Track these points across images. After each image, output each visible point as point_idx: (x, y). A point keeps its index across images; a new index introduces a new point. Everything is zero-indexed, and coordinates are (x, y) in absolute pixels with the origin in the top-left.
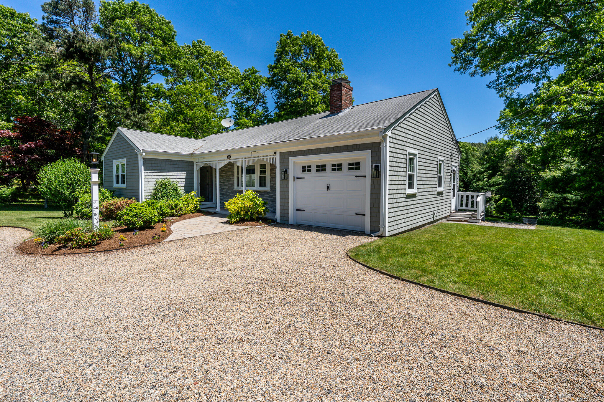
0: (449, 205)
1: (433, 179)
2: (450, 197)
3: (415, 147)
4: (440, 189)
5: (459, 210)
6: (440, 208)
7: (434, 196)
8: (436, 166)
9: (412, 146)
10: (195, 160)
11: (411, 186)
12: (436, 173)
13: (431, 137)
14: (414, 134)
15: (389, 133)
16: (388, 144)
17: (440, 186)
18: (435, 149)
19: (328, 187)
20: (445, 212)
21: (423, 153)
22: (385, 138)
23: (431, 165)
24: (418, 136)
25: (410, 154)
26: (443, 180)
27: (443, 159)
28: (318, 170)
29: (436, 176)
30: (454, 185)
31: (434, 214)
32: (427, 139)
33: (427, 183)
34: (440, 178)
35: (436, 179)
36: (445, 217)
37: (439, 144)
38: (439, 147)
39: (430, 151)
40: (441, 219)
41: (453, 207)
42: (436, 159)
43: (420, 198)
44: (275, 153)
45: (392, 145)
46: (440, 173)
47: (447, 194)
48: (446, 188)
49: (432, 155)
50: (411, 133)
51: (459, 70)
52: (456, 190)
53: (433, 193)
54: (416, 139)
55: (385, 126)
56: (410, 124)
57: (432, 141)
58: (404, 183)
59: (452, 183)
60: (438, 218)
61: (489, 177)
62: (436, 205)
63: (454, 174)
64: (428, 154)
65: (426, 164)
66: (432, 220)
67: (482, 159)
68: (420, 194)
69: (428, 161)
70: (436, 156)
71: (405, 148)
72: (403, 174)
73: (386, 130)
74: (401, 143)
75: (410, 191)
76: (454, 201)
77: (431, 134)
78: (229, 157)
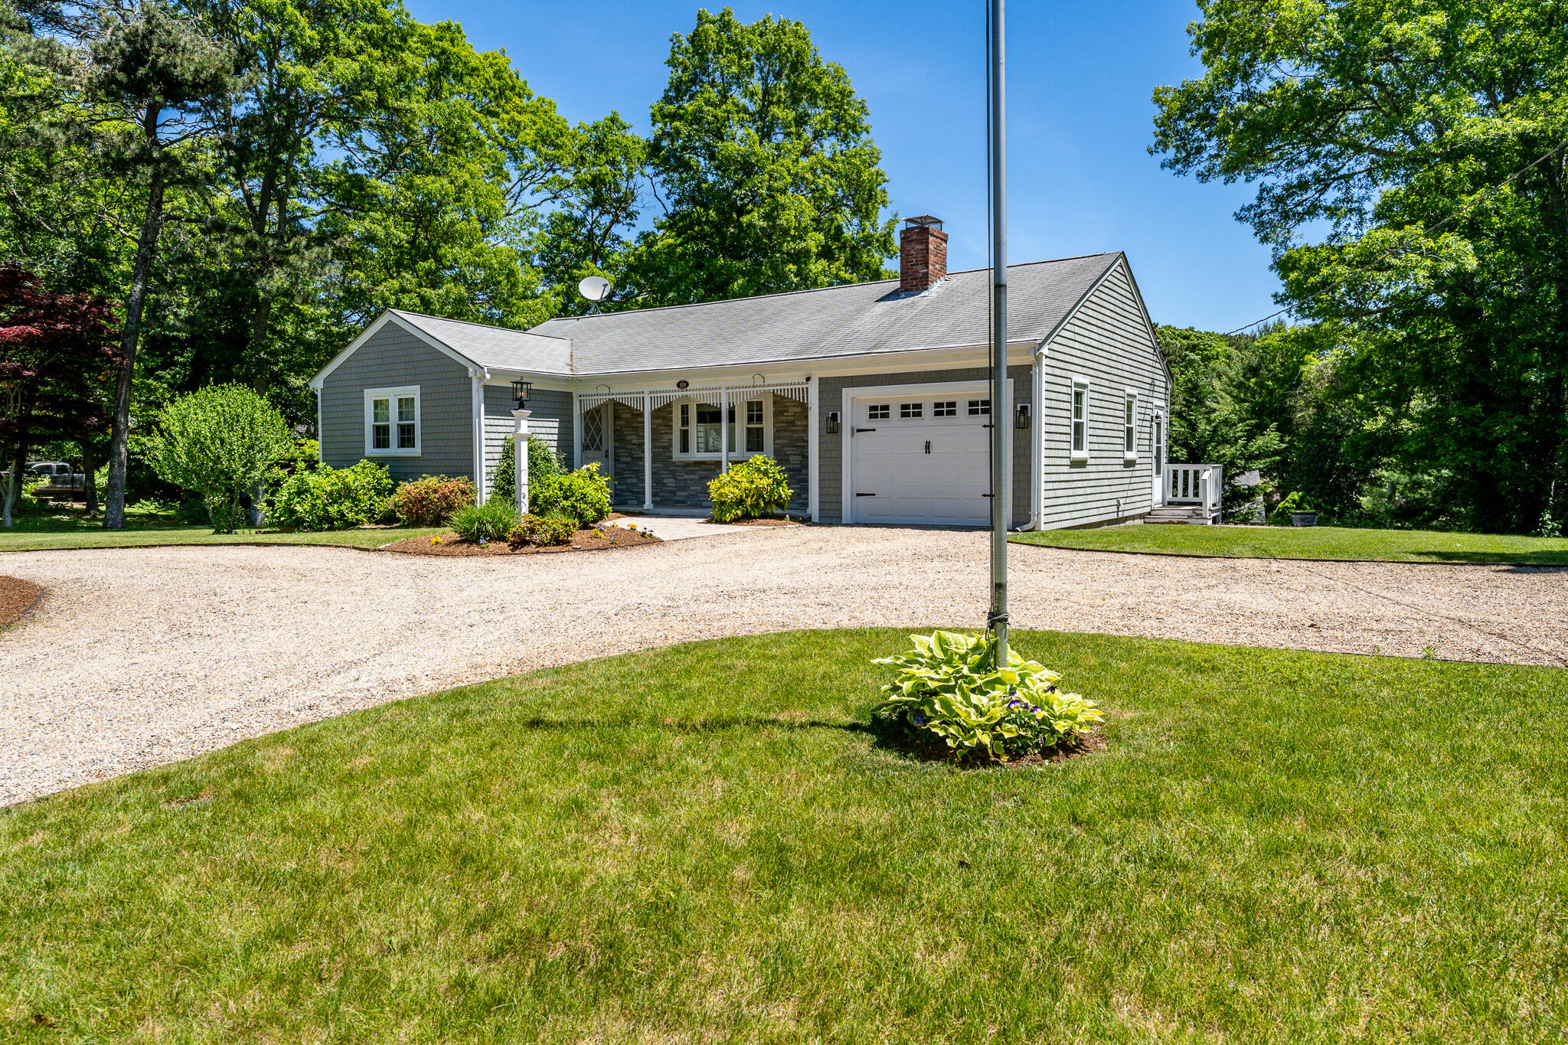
0: (1148, 491)
1: (1116, 434)
2: (1149, 473)
3: (1085, 370)
4: (1130, 455)
5: (1170, 503)
6: (1130, 493)
7: (1118, 468)
8: (1121, 407)
9: (1079, 369)
10: (575, 391)
11: (1078, 445)
12: (1121, 421)
13: (1112, 349)
14: (1082, 347)
15: (1045, 350)
16: (1045, 369)
17: (1129, 448)
18: (1120, 373)
19: (927, 447)
20: (1139, 505)
21: (1098, 381)
22: (1038, 359)
23: (1112, 406)
24: (1089, 349)
25: (1077, 385)
26: (1135, 435)
27: (1134, 391)
28: (904, 415)
29: (1121, 427)
30: (1159, 449)
31: (1118, 505)
32: (1104, 354)
33: (1106, 440)
34: (1130, 431)
35: (1121, 434)
36: (1141, 516)
37: (1126, 361)
38: (1128, 368)
39: (1110, 377)
40: (1133, 517)
41: (1157, 497)
42: (1121, 394)
43: (1094, 469)
44: (808, 379)
45: (1050, 370)
46: (1129, 422)
47: (1144, 467)
48: (1142, 454)
49: (1114, 385)
50: (1077, 345)
51: (1172, 164)
52: (1164, 460)
53: (1117, 461)
54: (1086, 356)
55: (1040, 338)
56: (1077, 329)
57: (1114, 357)
58: (1067, 438)
59: (1155, 445)
60: (1127, 514)
61: (1250, 436)
62: (1121, 488)
63: (1159, 425)
64: (1107, 383)
65: (1104, 404)
66: (1114, 516)
67: (1240, 386)
68: (1093, 461)
69: (1107, 398)
70: (1121, 387)
71: (1069, 374)
72: (1066, 422)
73: (1041, 345)
74: (1062, 365)
75: (1077, 455)
76: (1158, 482)
77: (1112, 342)
78: (683, 385)
